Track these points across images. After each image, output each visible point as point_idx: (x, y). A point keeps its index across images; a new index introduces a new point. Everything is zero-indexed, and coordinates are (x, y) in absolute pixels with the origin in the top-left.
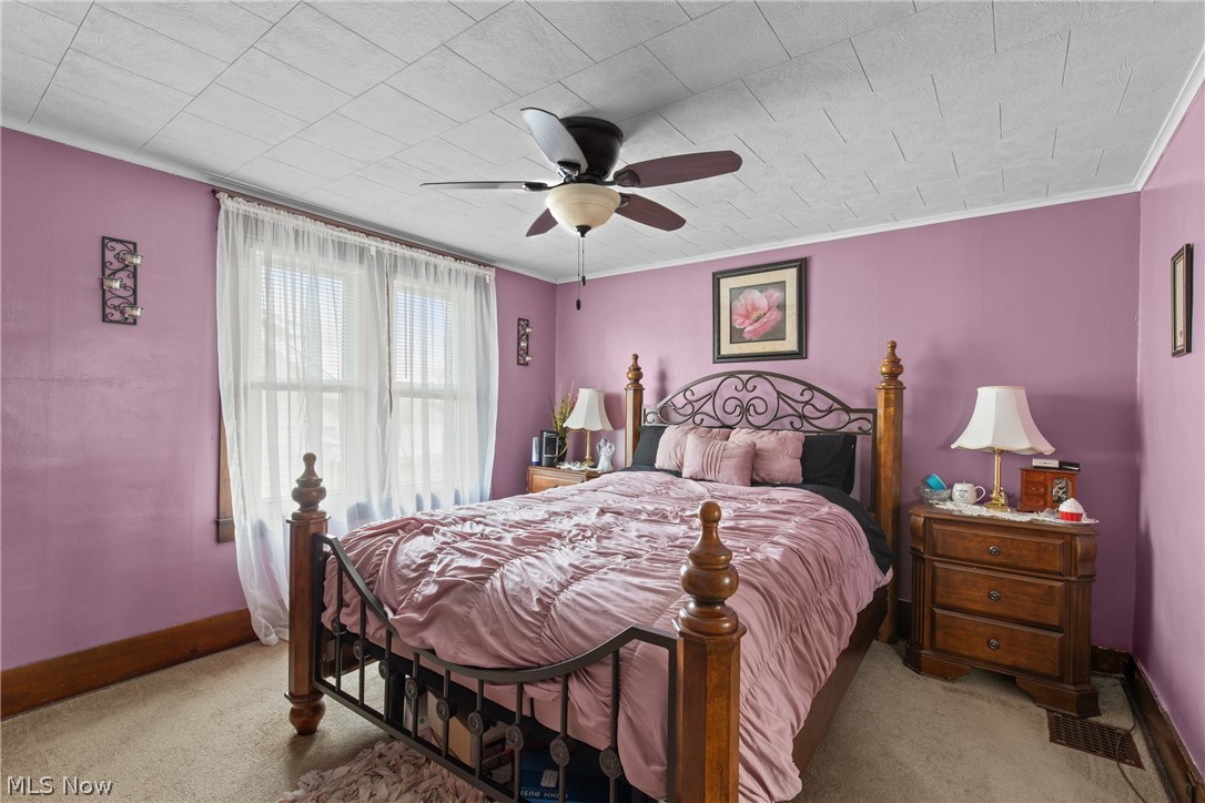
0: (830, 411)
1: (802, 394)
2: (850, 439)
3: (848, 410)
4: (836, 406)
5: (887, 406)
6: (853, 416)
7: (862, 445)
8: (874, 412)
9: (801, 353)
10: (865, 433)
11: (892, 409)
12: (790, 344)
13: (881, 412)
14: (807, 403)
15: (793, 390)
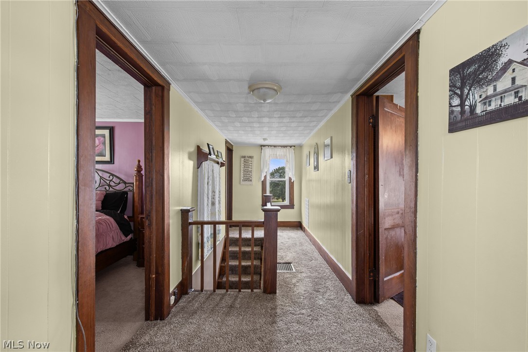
0: (119, 183)
1: (109, 177)
2: (126, 193)
3: (125, 183)
4: (121, 182)
5: (136, 182)
6: (127, 185)
7: (130, 195)
8: (133, 183)
9: (112, 161)
10: (130, 191)
11: (138, 183)
12: (107, 158)
13: (135, 183)
14: (111, 181)
15: (106, 176)
